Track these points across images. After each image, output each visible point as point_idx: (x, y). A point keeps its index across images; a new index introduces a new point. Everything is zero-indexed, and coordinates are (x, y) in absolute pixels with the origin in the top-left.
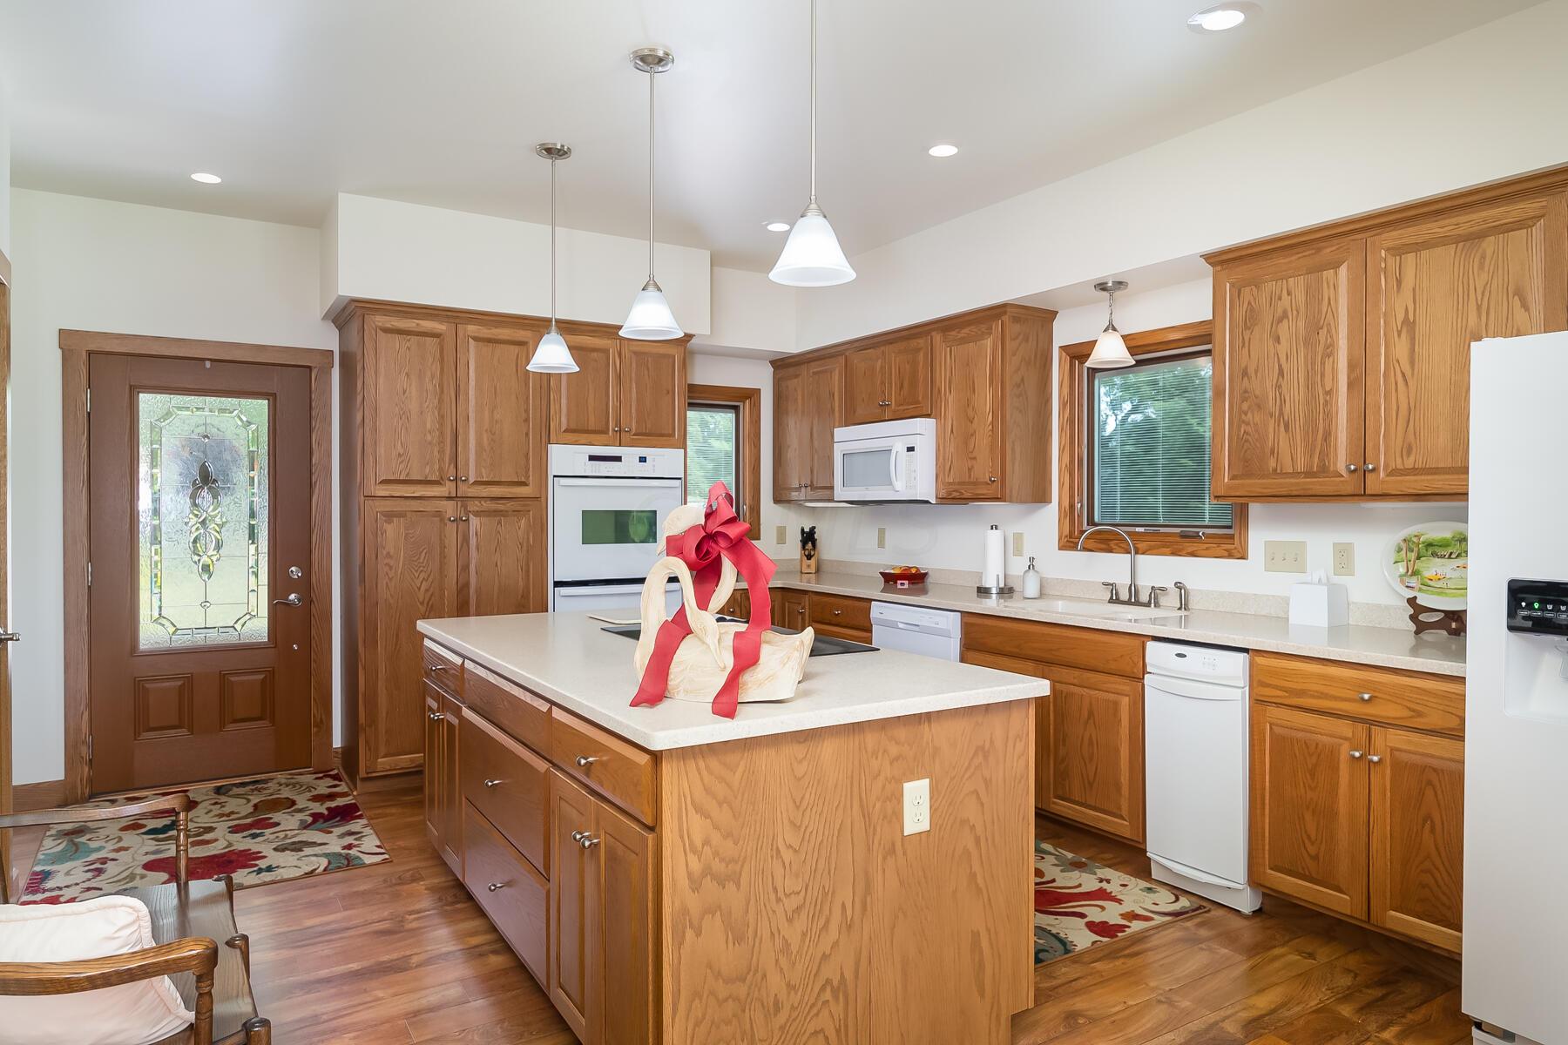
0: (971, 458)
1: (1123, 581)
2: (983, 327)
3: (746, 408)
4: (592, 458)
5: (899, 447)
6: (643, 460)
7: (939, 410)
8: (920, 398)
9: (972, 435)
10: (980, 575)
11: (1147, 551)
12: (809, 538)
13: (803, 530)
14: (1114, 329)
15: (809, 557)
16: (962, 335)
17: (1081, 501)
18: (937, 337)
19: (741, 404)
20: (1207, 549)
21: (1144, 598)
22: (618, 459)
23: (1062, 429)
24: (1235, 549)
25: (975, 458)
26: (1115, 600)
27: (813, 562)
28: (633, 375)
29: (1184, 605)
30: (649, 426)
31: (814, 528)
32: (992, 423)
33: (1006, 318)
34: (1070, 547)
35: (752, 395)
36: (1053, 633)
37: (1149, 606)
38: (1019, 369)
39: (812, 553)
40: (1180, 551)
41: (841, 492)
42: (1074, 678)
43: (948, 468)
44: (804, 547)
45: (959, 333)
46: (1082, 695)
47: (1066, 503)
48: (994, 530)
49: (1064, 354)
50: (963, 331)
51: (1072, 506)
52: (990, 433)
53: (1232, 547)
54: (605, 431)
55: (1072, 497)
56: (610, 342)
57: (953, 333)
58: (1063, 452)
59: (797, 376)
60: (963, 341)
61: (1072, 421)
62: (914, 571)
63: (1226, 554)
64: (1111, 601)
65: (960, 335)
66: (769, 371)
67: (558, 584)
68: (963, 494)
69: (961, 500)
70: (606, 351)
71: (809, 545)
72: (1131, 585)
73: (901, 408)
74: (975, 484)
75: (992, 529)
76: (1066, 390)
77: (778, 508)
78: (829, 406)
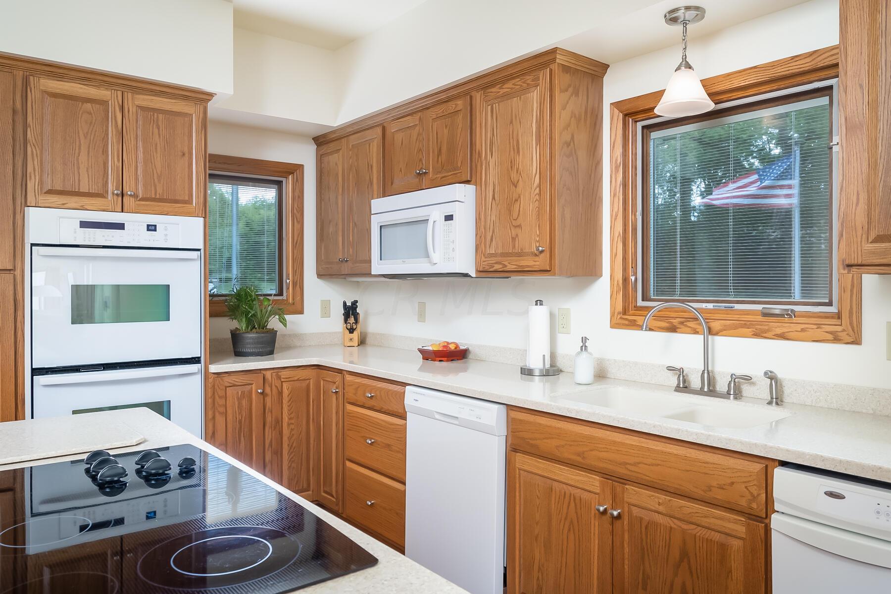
0: (516, 227)
1: (694, 366)
2: (529, 78)
3: (288, 184)
4: (84, 224)
5: (436, 215)
6: (151, 228)
7: (478, 174)
8: (459, 165)
9: (516, 200)
10: (524, 353)
11: (721, 331)
12: (351, 311)
13: (345, 303)
14: (689, 67)
15: (351, 331)
16: (505, 90)
17: (635, 274)
18: (478, 96)
19: (284, 180)
20: (803, 330)
21: (722, 386)
22: (120, 226)
23: (615, 195)
24: (844, 330)
25: (519, 226)
26: (684, 387)
27: (355, 335)
28: (139, 133)
29: (777, 399)
30: (159, 190)
31: (356, 302)
32: (539, 186)
33: (554, 67)
34: (624, 325)
35: (294, 170)
36: (628, 442)
37: (729, 398)
38: (568, 125)
39: (355, 327)
40: (766, 331)
41: (377, 267)
42: (659, 504)
43: (489, 238)
44: (346, 321)
45: (500, 88)
46: (671, 528)
47: (619, 276)
48: (539, 307)
49: (615, 110)
50: (506, 86)
51: (625, 280)
52: (537, 197)
53: (839, 328)
54: (101, 195)
55: (625, 269)
56: (109, 93)
57: (493, 90)
58: (616, 219)
59: (338, 151)
60: (506, 96)
61: (625, 185)
62: (452, 347)
63: (830, 337)
64: (678, 389)
65: (502, 91)
66: (313, 148)
67: (36, 372)
68: (506, 266)
69: (505, 274)
70: (104, 103)
71: (352, 320)
72: (704, 371)
73: (440, 176)
74: (520, 255)
75: (536, 304)
76: (619, 151)
77: (320, 283)
78: (368, 178)
